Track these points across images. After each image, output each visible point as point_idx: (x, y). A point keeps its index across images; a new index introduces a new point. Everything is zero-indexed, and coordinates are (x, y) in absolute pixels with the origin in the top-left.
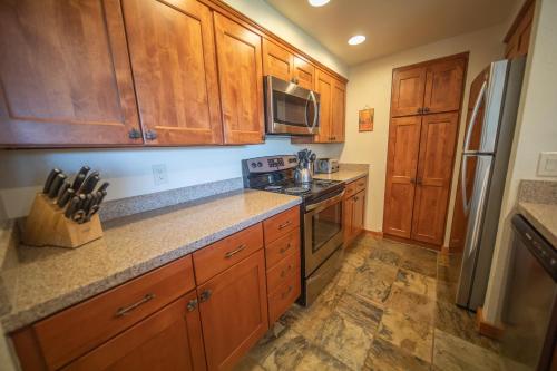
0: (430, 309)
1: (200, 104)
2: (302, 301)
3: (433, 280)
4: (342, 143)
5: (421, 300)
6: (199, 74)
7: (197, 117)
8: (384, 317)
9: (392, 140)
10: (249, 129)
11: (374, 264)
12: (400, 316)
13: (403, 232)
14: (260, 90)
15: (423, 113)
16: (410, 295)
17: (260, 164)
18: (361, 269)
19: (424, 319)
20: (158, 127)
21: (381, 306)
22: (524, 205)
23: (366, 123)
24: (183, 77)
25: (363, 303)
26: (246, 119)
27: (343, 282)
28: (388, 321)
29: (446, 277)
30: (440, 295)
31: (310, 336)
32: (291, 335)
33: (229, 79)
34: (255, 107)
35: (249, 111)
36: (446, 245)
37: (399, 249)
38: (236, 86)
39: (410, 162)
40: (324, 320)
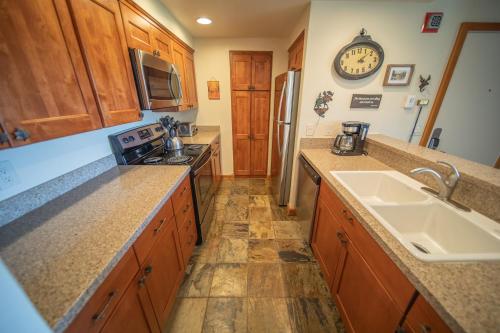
0: (269, 212)
1: (68, 85)
2: (199, 242)
3: (266, 196)
4: (197, 109)
5: (264, 209)
6: (59, 46)
7: (69, 102)
8: (250, 227)
9: (234, 108)
10: (125, 107)
11: (235, 198)
12: (257, 223)
13: (246, 171)
14: (128, 64)
15: (251, 89)
16: (258, 209)
17: (132, 138)
18: (228, 204)
19: (268, 219)
20: (24, 122)
21: (246, 222)
22: (303, 150)
23: (214, 92)
24: (40, 51)
25: (236, 225)
26: (120, 97)
27: (220, 217)
28: (252, 229)
29: (272, 192)
30: (271, 203)
31: (212, 261)
32: (199, 267)
33: (95, 52)
34: (126, 82)
35: (123, 89)
36: (269, 173)
37: (245, 183)
38: (104, 61)
39: (246, 123)
40: (218, 246)
